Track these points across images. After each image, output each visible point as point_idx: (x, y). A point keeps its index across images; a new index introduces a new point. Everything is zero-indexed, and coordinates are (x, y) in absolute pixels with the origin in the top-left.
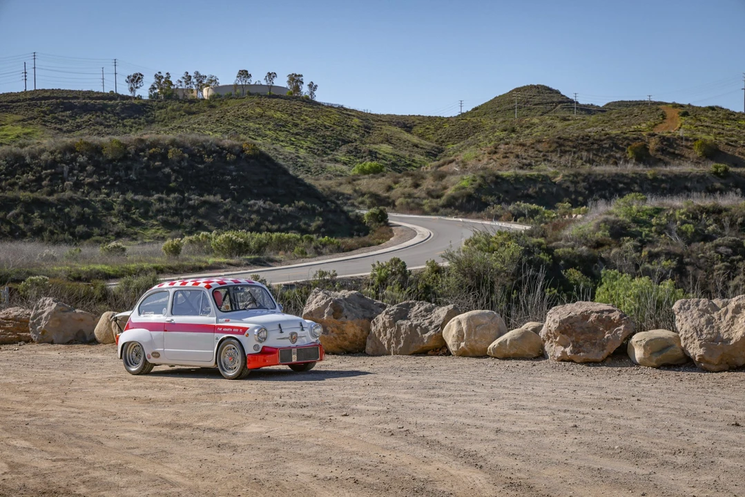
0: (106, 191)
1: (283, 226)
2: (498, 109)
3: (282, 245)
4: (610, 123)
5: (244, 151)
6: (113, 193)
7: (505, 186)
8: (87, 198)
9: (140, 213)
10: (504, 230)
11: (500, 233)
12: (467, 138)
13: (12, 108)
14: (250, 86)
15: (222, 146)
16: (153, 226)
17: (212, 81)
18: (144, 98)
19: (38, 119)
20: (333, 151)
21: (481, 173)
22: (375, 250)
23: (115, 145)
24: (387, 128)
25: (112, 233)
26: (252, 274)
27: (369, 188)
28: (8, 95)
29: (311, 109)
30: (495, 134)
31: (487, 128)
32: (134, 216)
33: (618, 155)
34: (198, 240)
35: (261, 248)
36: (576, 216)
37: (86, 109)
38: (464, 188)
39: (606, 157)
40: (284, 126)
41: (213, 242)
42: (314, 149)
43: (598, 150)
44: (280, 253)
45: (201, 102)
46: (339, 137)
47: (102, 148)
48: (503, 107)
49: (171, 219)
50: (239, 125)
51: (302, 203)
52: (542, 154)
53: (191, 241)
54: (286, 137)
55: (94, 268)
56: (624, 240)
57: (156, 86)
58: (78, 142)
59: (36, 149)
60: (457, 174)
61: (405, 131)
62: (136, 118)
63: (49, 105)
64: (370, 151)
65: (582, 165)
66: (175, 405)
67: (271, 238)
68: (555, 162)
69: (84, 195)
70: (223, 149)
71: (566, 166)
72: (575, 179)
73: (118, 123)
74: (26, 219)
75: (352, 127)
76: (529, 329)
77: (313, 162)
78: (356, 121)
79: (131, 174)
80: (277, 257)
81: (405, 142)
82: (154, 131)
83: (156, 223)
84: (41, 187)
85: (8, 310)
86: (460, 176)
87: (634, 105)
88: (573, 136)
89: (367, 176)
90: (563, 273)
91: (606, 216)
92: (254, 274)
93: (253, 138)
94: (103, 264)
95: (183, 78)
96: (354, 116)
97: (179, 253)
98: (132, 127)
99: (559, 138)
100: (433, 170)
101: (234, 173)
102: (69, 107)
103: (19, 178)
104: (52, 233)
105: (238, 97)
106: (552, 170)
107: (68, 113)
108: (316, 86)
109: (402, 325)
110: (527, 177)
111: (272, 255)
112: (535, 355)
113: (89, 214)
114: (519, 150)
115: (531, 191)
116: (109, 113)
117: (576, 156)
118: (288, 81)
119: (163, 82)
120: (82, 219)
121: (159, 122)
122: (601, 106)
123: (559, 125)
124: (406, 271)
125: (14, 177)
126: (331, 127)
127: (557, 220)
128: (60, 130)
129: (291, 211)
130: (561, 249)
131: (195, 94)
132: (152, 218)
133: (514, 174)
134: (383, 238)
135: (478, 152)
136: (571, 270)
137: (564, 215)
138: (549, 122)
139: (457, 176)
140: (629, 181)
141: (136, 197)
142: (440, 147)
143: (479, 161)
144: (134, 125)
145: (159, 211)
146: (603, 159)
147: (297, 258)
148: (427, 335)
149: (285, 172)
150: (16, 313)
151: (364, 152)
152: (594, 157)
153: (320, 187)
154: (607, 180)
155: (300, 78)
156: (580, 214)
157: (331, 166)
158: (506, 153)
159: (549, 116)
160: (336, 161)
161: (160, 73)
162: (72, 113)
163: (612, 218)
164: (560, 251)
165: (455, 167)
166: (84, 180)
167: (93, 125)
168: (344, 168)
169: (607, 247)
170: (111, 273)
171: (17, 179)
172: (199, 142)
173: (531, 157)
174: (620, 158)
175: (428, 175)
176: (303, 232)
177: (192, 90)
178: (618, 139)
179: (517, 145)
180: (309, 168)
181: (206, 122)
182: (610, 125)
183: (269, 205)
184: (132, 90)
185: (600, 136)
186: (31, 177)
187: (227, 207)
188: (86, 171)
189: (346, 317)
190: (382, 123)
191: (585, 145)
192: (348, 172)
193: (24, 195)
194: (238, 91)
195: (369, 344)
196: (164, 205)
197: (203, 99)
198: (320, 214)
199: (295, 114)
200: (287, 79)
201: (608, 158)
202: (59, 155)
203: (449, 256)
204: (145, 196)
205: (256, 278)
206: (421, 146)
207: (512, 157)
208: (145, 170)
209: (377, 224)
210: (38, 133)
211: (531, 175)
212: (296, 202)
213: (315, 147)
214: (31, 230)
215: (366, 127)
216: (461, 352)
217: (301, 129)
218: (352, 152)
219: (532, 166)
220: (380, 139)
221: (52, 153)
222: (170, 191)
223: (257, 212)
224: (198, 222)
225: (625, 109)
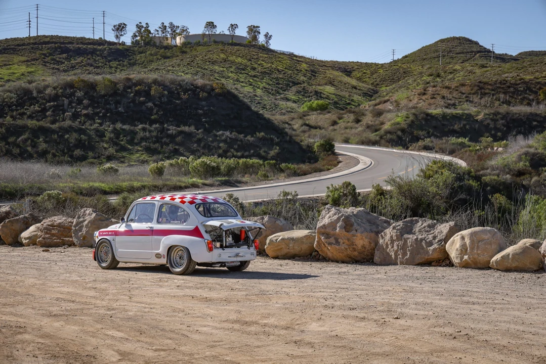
0: (99, 121)
1: (247, 153)
2: (424, 57)
3: (247, 169)
4: (523, 70)
5: (214, 90)
6: (104, 123)
7: (434, 123)
8: (83, 127)
9: (127, 140)
10: (438, 160)
11: (435, 163)
12: (399, 82)
13: (18, 51)
14: (215, 35)
15: (196, 85)
16: (138, 151)
17: (183, 31)
18: (127, 44)
19: (40, 60)
20: (285, 91)
21: (413, 111)
22: (326, 175)
23: (107, 83)
24: (330, 72)
25: (104, 157)
26: (227, 193)
27: (317, 122)
28: (15, 39)
29: (266, 56)
30: (423, 79)
31: (415, 73)
32: (122, 143)
33: (531, 97)
34: (177, 163)
35: (230, 171)
36: (498, 149)
37: (79, 52)
38: (398, 123)
39: (521, 99)
40: (243, 70)
41: (190, 166)
42: (269, 89)
43: (513, 93)
44: (246, 176)
45: (174, 48)
46: (290, 79)
47: (96, 85)
48: (429, 56)
49: (153, 146)
50: (206, 68)
51: (262, 134)
52: (465, 95)
53: (171, 165)
54: (246, 78)
55: (93, 185)
56: (542, 170)
57: (137, 34)
58: (77, 80)
59: (41, 85)
60: (393, 112)
61: (346, 75)
62: (122, 60)
63: (48, 49)
64: (316, 92)
65: (500, 105)
66: (232, 304)
67: (238, 162)
68: (476, 103)
69: (81, 124)
70: (197, 87)
71: (485, 106)
72: (495, 117)
73: (106, 64)
74: (33, 143)
75: (301, 71)
76: (527, 245)
77: (268, 100)
78: (304, 65)
79: (120, 107)
80: (244, 179)
81: (345, 84)
82: (135, 72)
83: (140, 149)
84: (46, 117)
85: (53, 218)
86: (395, 114)
87: (543, 55)
88: (492, 80)
89: (315, 113)
90: (490, 197)
91: (526, 149)
92: (229, 193)
93: (218, 79)
94: (100, 182)
95: (160, 28)
96: (302, 62)
97: (162, 174)
98: (117, 68)
99: (480, 82)
100: (371, 108)
101: (205, 108)
102: (66, 51)
103: (28, 109)
104: (54, 155)
105: (205, 44)
106: (475, 109)
107: (64, 55)
108: (271, 36)
109: (408, 238)
110: (453, 115)
111: (239, 178)
112: (535, 269)
113: (85, 141)
114: (445, 92)
115: (456, 127)
116: (98, 56)
117: (495, 98)
118: (248, 32)
119: (144, 31)
120: (79, 144)
121: (139, 64)
122: (514, 55)
123: (478, 71)
124: (355, 193)
125: (23, 108)
126: (283, 71)
127: (481, 152)
128: (58, 69)
129: (253, 141)
130: (488, 177)
131: (169, 41)
132: (137, 144)
133: (441, 112)
134: (331, 165)
135: (409, 93)
136: (497, 195)
137: (486, 147)
138: (469, 68)
139: (393, 114)
140: (542, 119)
141: (124, 127)
142: (375, 89)
143: (411, 101)
144: (119, 67)
145: (142, 139)
146: (517, 101)
147: (261, 181)
148: (431, 248)
149: (249, 108)
150: (60, 221)
151: (311, 92)
152: (510, 98)
153: (276, 121)
154: (523, 118)
155: (258, 29)
156: (500, 147)
157: (283, 104)
158: (433, 95)
159: (470, 63)
160: (287, 100)
161: (140, 23)
162: (68, 56)
163: (532, 150)
164: (487, 179)
165: (389, 106)
166: (81, 111)
167: (85, 66)
168: (294, 105)
169: (527, 176)
170: (107, 189)
171: (26, 109)
172: (177, 82)
173: (456, 98)
174: (533, 100)
175: (367, 112)
176: (264, 159)
177: (167, 38)
178: (531, 83)
179: (443, 88)
180: (265, 105)
181: (179, 65)
182: (524, 71)
183: (235, 135)
184: (117, 37)
185: (516, 81)
186: (37, 108)
187: (200, 136)
188: (83, 104)
189: (356, 231)
190: (326, 68)
191: (503, 88)
192: (297, 109)
193: (31, 123)
194: (205, 39)
195: (377, 254)
196: (147, 134)
197: (176, 46)
198: (277, 144)
199: (253, 60)
200: (247, 30)
201: (523, 99)
202: (61, 91)
203: (392, 181)
204: (132, 126)
205: (231, 196)
206: (359, 88)
207: (439, 98)
208: (131, 104)
209: (325, 153)
210: (39, 72)
211: (457, 114)
212: (258, 133)
213: (270, 87)
214: (37, 152)
215: (313, 71)
216: (464, 264)
217: (258, 72)
218: (301, 92)
219: (456, 105)
220: (325, 82)
221: (55, 88)
222: (152, 122)
223: (225, 141)
224: (175, 149)
225: (536, 58)
